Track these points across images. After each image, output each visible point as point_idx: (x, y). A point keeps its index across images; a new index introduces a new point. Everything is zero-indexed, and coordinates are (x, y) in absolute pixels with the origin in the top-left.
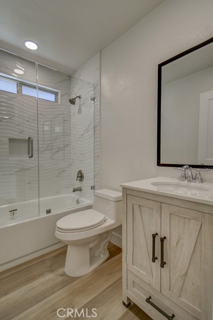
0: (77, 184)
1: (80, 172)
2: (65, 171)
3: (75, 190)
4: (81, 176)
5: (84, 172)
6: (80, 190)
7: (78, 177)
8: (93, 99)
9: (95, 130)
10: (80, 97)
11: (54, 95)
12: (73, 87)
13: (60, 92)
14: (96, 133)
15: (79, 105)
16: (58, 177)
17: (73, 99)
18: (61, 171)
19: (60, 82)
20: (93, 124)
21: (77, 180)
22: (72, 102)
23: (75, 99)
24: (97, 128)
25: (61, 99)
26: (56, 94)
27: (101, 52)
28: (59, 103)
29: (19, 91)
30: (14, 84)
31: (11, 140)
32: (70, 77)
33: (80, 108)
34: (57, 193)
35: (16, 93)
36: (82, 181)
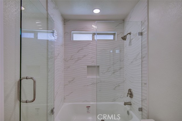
0: (128, 99)
1: (130, 90)
2: (120, 86)
3: (125, 104)
4: (131, 94)
5: (133, 91)
6: (130, 104)
7: (128, 94)
8: (141, 34)
9: (143, 60)
10: (130, 34)
11: (113, 36)
12: (126, 27)
13: (116, 32)
15: (129, 39)
16: (114, 89)
17: (125, 36)
18: (117, 85)
19: (117, 26)
20: (140, 55)
21: (127, 96)
22: (124, 38)
23: (126, 36)
24: (145, 59)
25: (117, 37)
26: (114, 34)
28: (116, 40)
29: (93, 38)
30: (91, 35)
31: (88, 67)
32: (124, 20)
33: (130, 42)
34: (114, 100)
35: (92, 40)
36: (132, 98)
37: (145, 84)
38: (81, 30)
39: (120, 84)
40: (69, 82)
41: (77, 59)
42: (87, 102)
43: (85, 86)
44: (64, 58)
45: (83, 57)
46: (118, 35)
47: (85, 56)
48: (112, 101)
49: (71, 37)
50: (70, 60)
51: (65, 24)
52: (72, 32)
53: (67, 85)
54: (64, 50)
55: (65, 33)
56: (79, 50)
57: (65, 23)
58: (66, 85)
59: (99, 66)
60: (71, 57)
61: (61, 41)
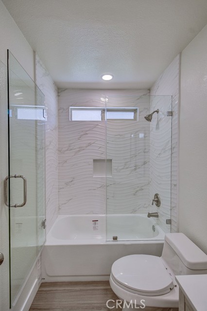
0: (154, 209)
1: (156, 195)
2: (143, 189)
3: (150, 215)
4: (157, 202)
5: (161, 197)
6: (156, 215)
7: (153, 201)
8: (171, 114)
9: (173, 152)
10: (157, 112)
11: (133, 113)
12: (152, 101)
13: (138, 108)
14: (173, 155)
15: (156, 120)
16: (135, 195)
17: (149, 116)
18: (138, 189)
19: (139, 99)
20: (170, 144)
21: (153, 204)
22: (149, 118)
23: (151, 115)
24: (175, 150)
25: (139, 116)
26: (135, 111)
27: (181, 53)
28: (138, 120)
29: (103, 117)
30: (100, 112)
31: (95, 161)
32: (149, 90)
33: (158, 124)
34: (134, 211)
35: (101, 120)
36: (159, 206)
37: (175, 185)
38: (85, 106)
39: (143, 186)
40: (67, 184)
41: (78, 149)
42: (94, 214)
43: (90, 190)
44: (59, 148)
45: (86, 147)
46: (140, 112)
47: (90, 144)
48: (131, 213)
49: (68, 115)
50: (67, 150)
51: (59, 96)
52: (70, 107)
53: (63, 188)
54: (59, 135)
55: (59, 110)
56: (82, 135)
57: (59, 94)
58: (61, 189)
59: (111, 160)
60: (69, 146)
61: (54, 122)
